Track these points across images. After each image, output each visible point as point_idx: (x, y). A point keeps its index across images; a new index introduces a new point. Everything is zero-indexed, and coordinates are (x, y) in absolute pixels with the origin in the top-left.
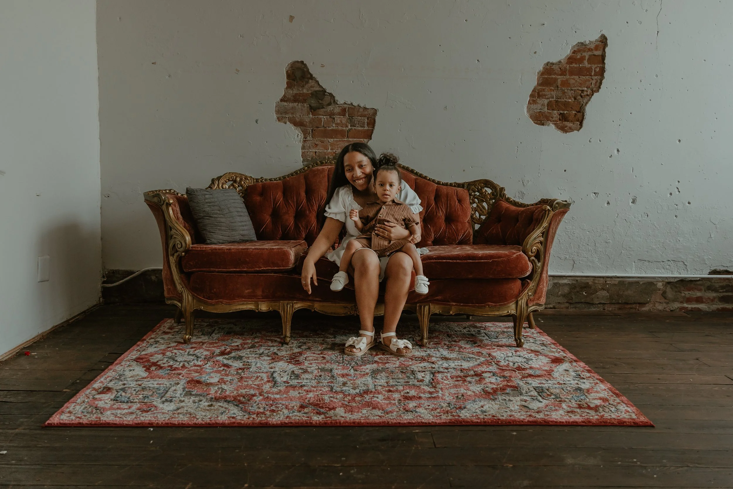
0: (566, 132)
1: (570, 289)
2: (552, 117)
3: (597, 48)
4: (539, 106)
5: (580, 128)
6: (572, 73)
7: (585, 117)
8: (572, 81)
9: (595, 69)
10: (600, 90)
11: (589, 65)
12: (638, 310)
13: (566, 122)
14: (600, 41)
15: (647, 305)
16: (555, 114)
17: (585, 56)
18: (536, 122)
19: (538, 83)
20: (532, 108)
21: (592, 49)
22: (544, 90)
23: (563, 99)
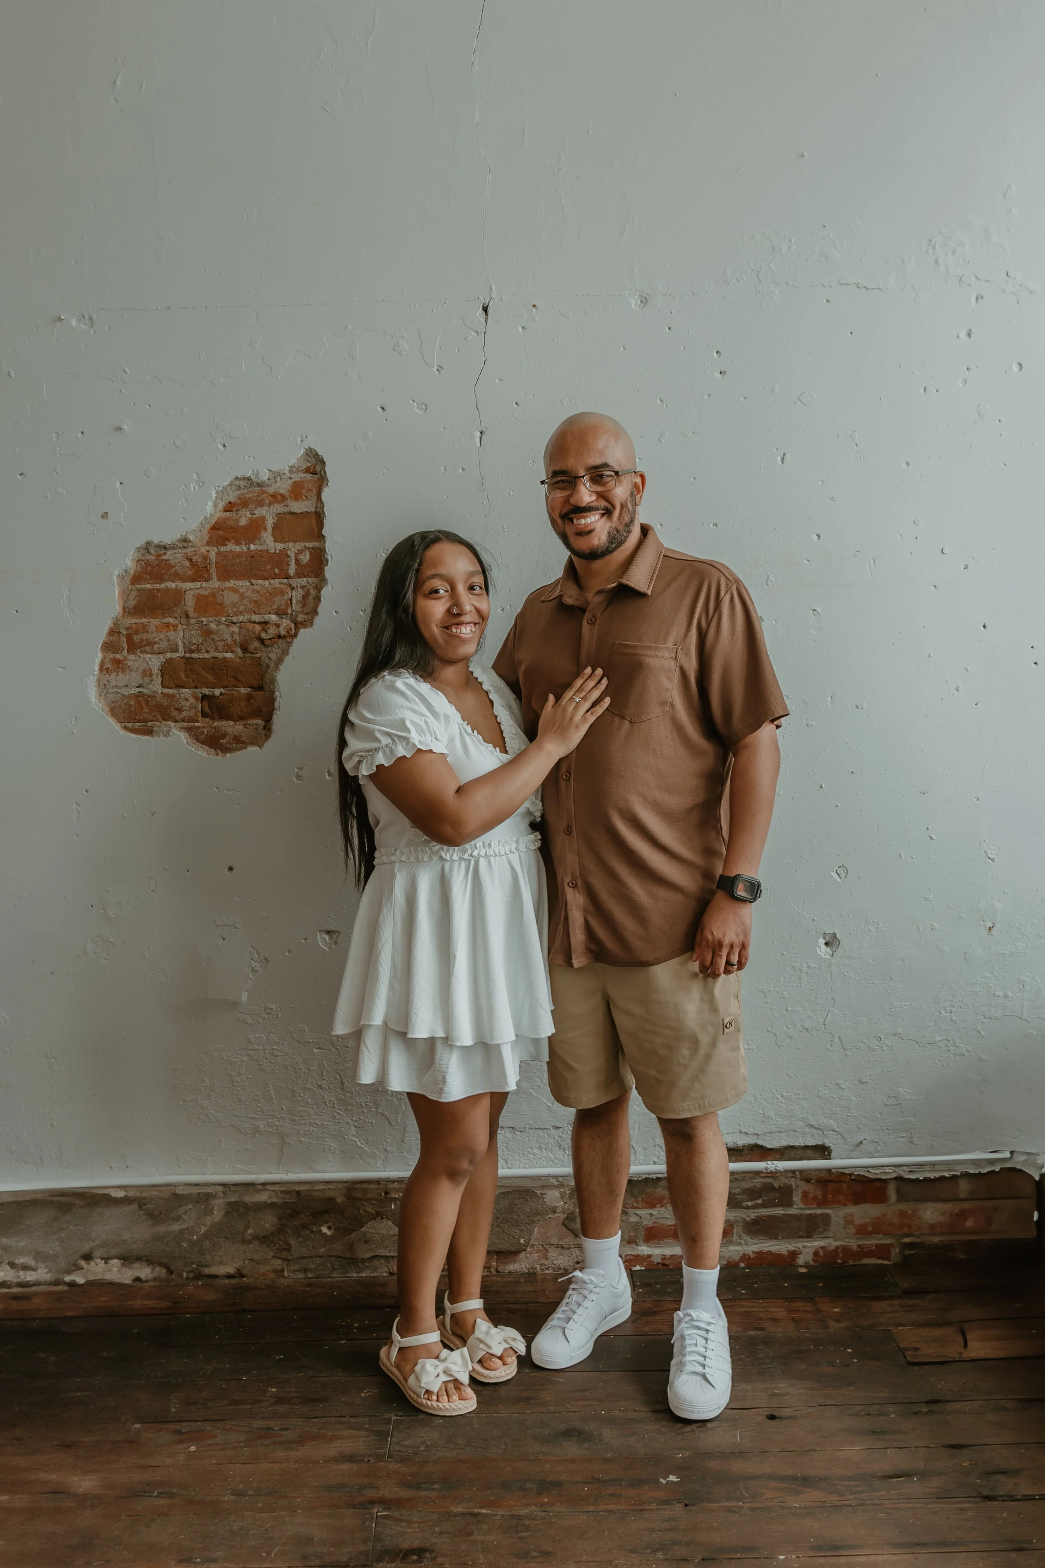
0: (225, 750)
1: (280, 1219)
2: (179, 710)
3: (297, 491)
4: (135, 678)
5: (267, 737)
6: (227, 570)
7: (276, 704)
8: (229, 598)
9: (296, 557)
10: (317, 620)
11: (280, 546)
12: (498, 1272)
13: (224, 723)
14: (307, 470)
15: (522, 1255)
16: (187, 700)
17: (263, 518)
18: (129, 725)
19: (124, 609)
20: (113, 683)
21: (282, 495)
22: (145, 628)
23: (208, 652)
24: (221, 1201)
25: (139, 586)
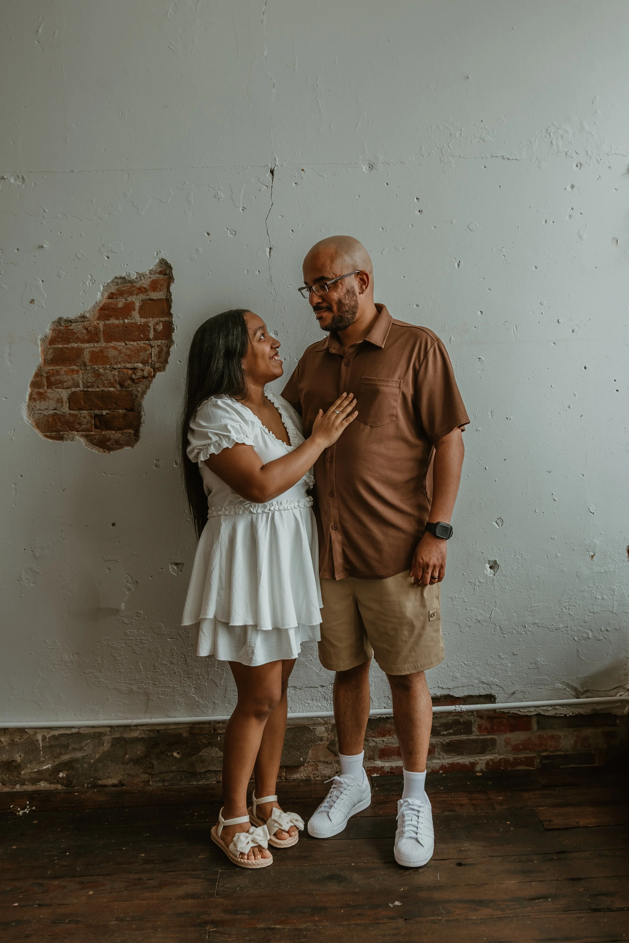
0: (110, 449)
1: (147, 748)
2: (79, 424)
3: (154, 286)
4: (52, 404)
5: (137, 440)
6: (110, 336)
7: (142, 420)
8: (112, 353)
9: (153, 327)
10: (168, 367)
11: (143, 320)
12: (286, 779)
13: (109, 432)
14: (161, 273)
15: (302, 768)
17: (133, 303)
18: (48, 434)
19: (44, 360)
20: (38, 407)
21: (145, 288)
22: (58, 373)
23: (98, 387)
24: (109, 737)
25: (54, 346)
